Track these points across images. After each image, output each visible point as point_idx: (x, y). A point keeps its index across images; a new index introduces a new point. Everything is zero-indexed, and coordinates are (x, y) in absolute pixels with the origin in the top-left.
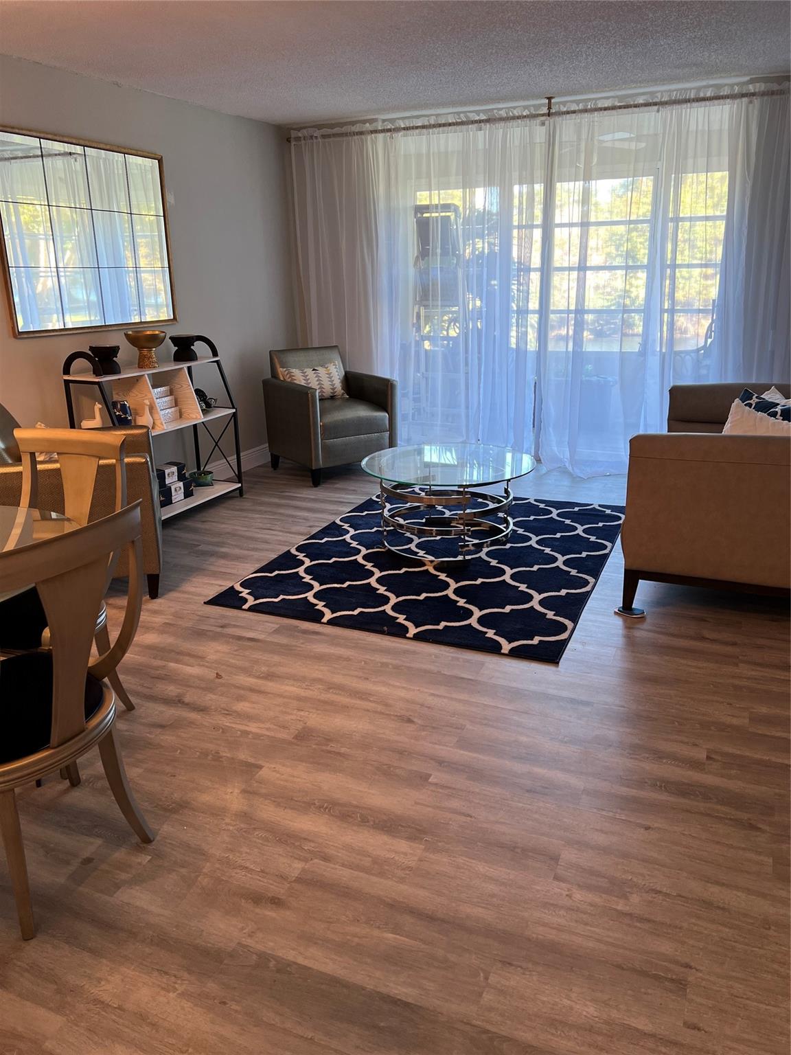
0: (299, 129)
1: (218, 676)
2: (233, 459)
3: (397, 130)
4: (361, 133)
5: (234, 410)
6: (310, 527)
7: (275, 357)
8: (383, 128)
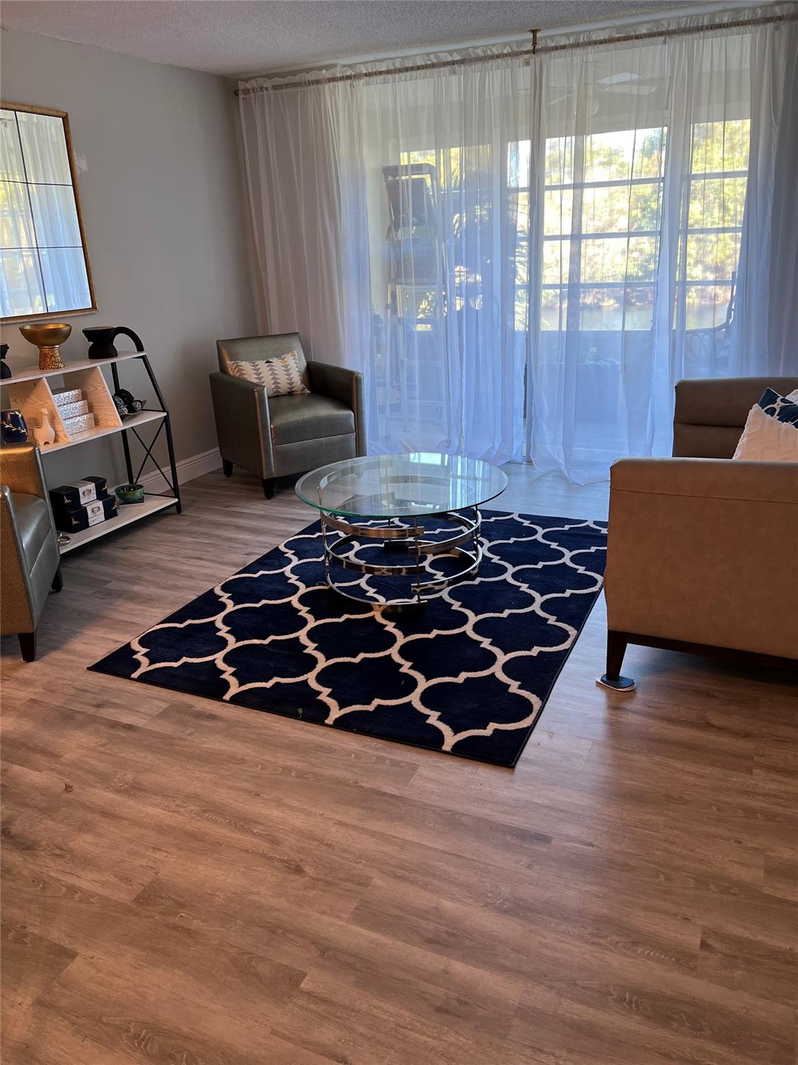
0: (247, 80)
1: (68, 789)
2: (167, 470)
3: (358, 76)
4: (317, 82)
5: (165, 414)
6: (247, 554)
7: (224, 347)
8: (341, 75)
